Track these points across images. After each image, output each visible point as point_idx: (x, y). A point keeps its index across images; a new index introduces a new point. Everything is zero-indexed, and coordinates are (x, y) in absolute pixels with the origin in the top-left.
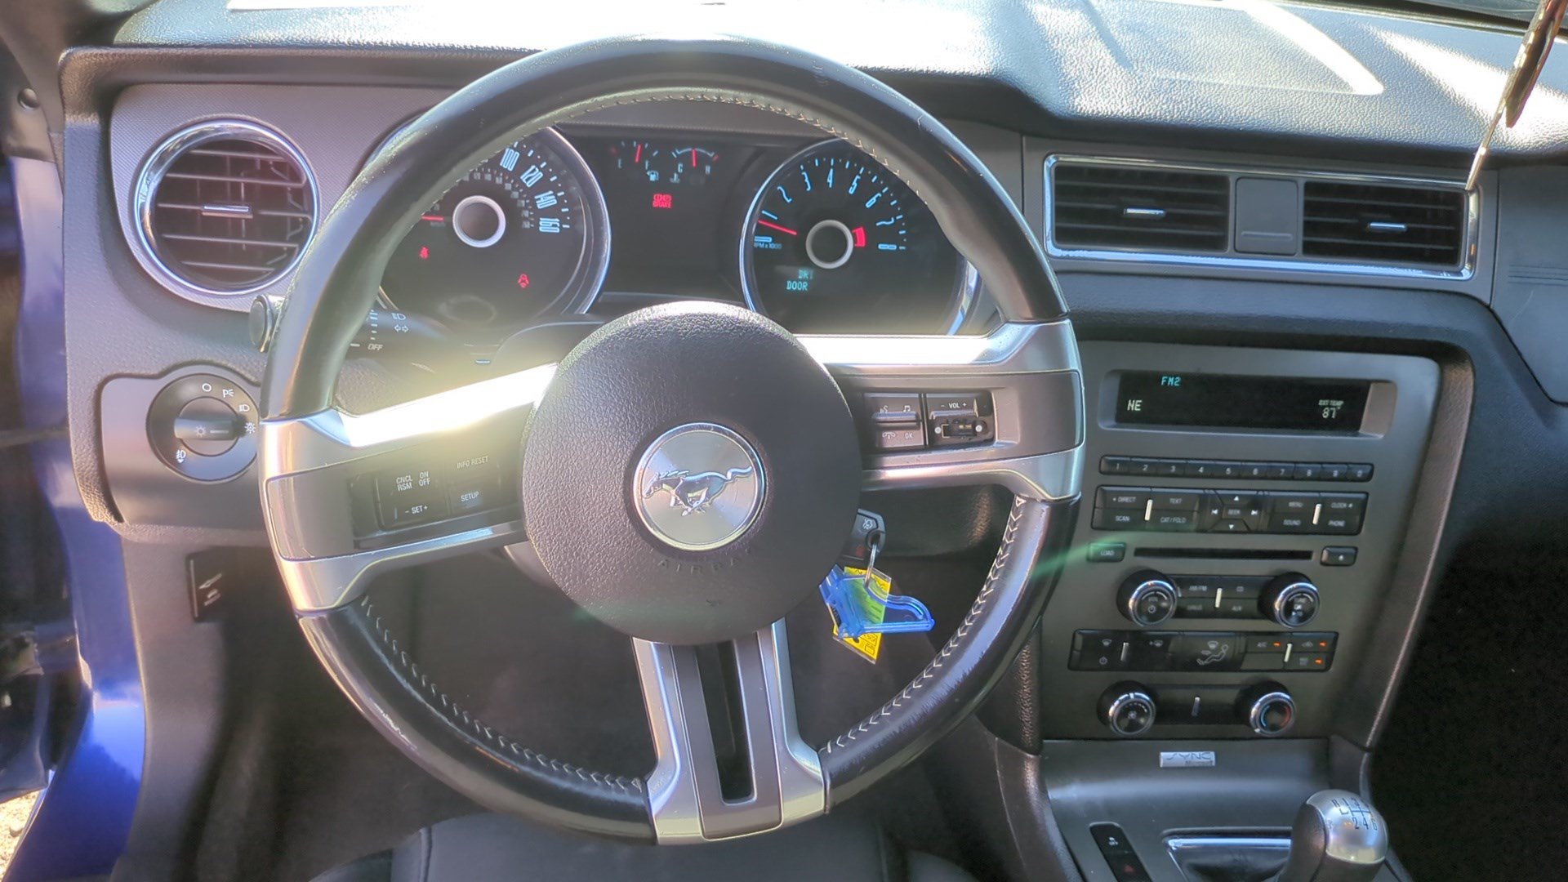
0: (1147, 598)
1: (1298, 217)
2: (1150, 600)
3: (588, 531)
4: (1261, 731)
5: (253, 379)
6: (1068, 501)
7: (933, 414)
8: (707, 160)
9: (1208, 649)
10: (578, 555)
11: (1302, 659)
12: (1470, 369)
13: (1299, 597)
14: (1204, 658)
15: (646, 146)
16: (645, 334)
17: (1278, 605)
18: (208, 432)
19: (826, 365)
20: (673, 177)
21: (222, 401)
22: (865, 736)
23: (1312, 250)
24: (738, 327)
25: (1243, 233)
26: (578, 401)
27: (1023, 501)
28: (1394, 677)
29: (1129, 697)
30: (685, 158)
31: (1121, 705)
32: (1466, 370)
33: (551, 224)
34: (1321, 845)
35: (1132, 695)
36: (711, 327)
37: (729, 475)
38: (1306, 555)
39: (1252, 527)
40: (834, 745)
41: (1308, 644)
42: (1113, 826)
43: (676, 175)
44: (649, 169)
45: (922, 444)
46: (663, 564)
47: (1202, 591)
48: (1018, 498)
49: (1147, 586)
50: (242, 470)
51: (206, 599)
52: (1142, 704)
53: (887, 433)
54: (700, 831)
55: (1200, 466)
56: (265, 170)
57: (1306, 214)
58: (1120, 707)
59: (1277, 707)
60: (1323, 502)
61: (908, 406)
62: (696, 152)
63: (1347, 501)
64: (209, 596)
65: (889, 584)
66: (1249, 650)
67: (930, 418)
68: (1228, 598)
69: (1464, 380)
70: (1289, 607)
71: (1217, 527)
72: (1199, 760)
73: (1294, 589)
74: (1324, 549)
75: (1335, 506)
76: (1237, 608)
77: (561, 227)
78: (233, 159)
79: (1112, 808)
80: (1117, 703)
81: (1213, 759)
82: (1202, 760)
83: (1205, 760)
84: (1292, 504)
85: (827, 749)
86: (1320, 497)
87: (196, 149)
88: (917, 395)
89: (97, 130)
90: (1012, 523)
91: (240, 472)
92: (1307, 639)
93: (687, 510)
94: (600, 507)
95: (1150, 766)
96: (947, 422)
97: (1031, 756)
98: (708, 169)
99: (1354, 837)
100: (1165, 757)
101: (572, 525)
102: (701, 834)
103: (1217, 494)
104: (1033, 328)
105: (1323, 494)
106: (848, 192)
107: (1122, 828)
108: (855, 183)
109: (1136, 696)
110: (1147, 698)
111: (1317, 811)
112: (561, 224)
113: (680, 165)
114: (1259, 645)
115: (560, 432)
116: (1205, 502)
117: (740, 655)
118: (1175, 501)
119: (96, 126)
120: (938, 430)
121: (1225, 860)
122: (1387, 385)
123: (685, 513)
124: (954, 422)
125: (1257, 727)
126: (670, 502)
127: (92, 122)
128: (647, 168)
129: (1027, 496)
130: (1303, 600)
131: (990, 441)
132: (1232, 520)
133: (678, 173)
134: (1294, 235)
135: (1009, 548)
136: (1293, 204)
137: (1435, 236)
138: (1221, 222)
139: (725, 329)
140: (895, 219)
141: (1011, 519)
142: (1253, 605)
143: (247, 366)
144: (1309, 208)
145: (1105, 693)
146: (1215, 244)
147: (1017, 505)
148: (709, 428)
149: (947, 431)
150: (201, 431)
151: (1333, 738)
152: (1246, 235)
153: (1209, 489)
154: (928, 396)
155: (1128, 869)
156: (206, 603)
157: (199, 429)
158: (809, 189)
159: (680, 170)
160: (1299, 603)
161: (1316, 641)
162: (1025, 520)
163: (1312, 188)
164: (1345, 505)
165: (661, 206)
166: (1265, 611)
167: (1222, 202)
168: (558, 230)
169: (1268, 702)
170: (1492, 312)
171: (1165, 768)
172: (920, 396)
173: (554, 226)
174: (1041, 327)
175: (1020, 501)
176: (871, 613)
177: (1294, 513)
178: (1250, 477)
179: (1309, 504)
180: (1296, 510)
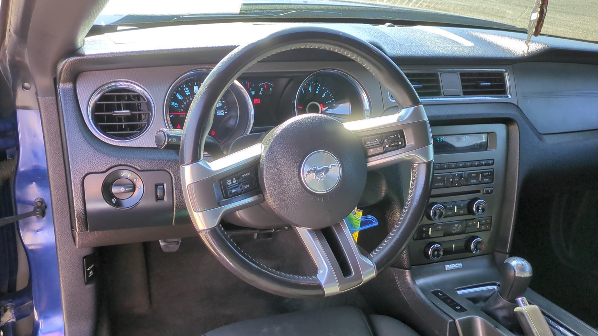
0: (436, 211)
1: (460, 84)
2: (437, 211)
3: (288, 192)
4: (475, 252)
5: (139, 169)
7: (386, 141)
8: (270, 86)
9: (455, 227)
10: (285, 200)
11: (483, 227)
12: (517, 125)
13: (480, 205)
14: (454, 230)
15: (250, 83)
16: (296, 125)
17: (474, 209)
18: (125, 190)
20: (260, 93)
21: (128, 179)
22: (383, 249)
23: (466, 94)
24: (324, 119)
25: (445, 90)
26: (279, 149)
27: (417, 165)
28: (512, 227)
29: (435, 246)
30: (263, 86)
31: (432, 250)
32: (516, 126)
33: (221, 112)
34: (513, 273)
35: (435, 245)
36: (316, 120)
37: (330, 167)
38: (478, 191)
39: (462, 184)
40: (373, 255)
41: (484, 221)
42: (438, 290)
43: (261, 92)
44: (252, 91)
45: (382, 151)
46: (313, 199)
47: (451, 207)
48: (414, 164)
49: (435, 207)
50: (137, 203)
51: (89, 275)
52: (439, 248)
53: (371, 150)
54: (339, 289)
55: (445, 165)
56: (129, 98)
57: (462, 83)
58: (432, 251)
59: (478, 242)
60: (482, 173)
61: (377, 140)
62: (266, 84)
63: (488, 172)
64: (90, 273)
65: (362, 213)
66: (467, 226)
68: (458, 209)
69: (514, 128)
70: (478, 209)
71: (452, 185)
72: (457, 266)
73: (478, 203)
74: (484, 188)
75: (485, 174)
76: (462, 212)
77: (224, 113)
78: (117, 96)
79: (435, 285)
80: (430, 250)
81: (461, 265)
82: (458, 266)
83: (459, 266)
84: (473, 175)
85: (371, 256)
86: (481, 172)
87: (106, 93)
88: (380, 136)
89: (72, 88)
90: (414, 173)
91: (135, 204)
92: (483, 220)
93: (319, 179)
94: (291, 183)
95: (444, 271)
97: (407, 271)
98: (271, 89)
99: (522, 270)
100: (448, 267)
101: (282, 190)
102: (339, 291)
103: (451, 174)
105: (481, 171)
106: (316, 93)
107: (441, 290)
108: (318, 90)
109: (436, 246)
110: (440, 246)
111: (509, 264)
112: (224, 112)
113: (262, 88)
114: (470, 223)
115: (274, 160)
116: (448, 177)
117: (336, 230)
118: (439, 178)
119: (71, 87)
120: (387, 146)
121: (476, 295)
122: (493, 134)
123: (319, 181)
125: (474, 251)
126: (313, 177)
127: (69, 86)
128: (251, 90)
129: (418, 163)
130: (481, 206)
131: (405, 146)
132: (457, 182)
133: (261, 91)
134: (460, 90)
135: (415, 181)
136: (457, 79)
137: (497, 86)
138: (438, 87)
139: (320, 120)
140: (332, 100)
141: (413, 171)
142: (466, 210)
143: (137, 164)
144: (462, 81)
145: (425, 247)
146: (438, 94)
147: (414, 166)
148: (322, 152)
149: (390, 146)
150: (123, 190)
151: (495, 253)
152: (446, 90)
153: (448, 173)
154: (383, 135)
155: (449, 301)
156: (89, 276)
157: (122, 189)
158: (304, 93)
159: (262, 90)
160: (481, 207)
161: (486, 220)
162: (418, 170)
163: (462, 75)
164: (488, 173)
165: (257, 103)
166: (471, 212)
167: (437, 81)
168: (223, 114)
169: (476, 242)
170: (518, 107)
171: (447, 271)
173: (222, 113)
174: (416, 107)
176: (355, 225)
177: (474, 178)
178: (460, 167)
179: (477, 174)
180: (474, 177)
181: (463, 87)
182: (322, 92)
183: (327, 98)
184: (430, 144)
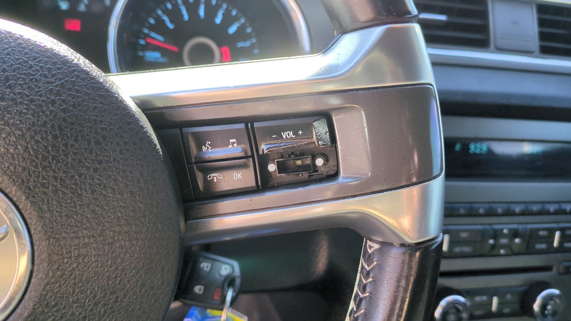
0: (448, 309)
2: (450, 310)
6: (429, 243)
7: (264, 147)
13: (549, 300)
17: (536, 307)
19: (133, 98)
23: (546, 51)
25: (500, 36)
27: (376, 246)
38: (549, 270)
39: (516, 251)
45: (253, 184)
47: (482, 300)
48: (369, 243)
49: (446, 302)
53: (213, 175)
55: (480, 208)
57: (539, 27)
60: (562, 230)
61: (234, 140)
67: (261, 153)
68: (501, 303)
70: (543, 308)
71: (493, 252)
73: (544, 295)
74: (561, 262)
75: (568, 232)
76: (506, 310)
84: (541, 233)
86: (559, 227)
88: (242, 126)
90: (365, 272)
96: (282, 157)
103: (493, 228)
104: (378, 31)
105: (561, 225)
116: (484, 235)
118: (464, 235)
120: (272, 167)
124: (290, 156)
129: (380, 240)
130: (552, 302)
131: (334, 176)
132: (503, 246)
135: (363, 303)
138: (484, 29)
141: (363, 268)
142: (516, 307)
144: (542, 23)
146: (482, 44)
147: (370, 251)
149: (282, 168)
152: (502, 38)
153: (486, 225)
154: (256, 125)
160: (550, 305)
162: (380, 267)
172: (247, 126)
175: (372, 247)
177: (542, 240)
178: (514, 214)
179: (552, 232)
180: (543, 237)
181: (543, 36)
182: (228, 20)
183: (241, 34)
184: (435, 178)
